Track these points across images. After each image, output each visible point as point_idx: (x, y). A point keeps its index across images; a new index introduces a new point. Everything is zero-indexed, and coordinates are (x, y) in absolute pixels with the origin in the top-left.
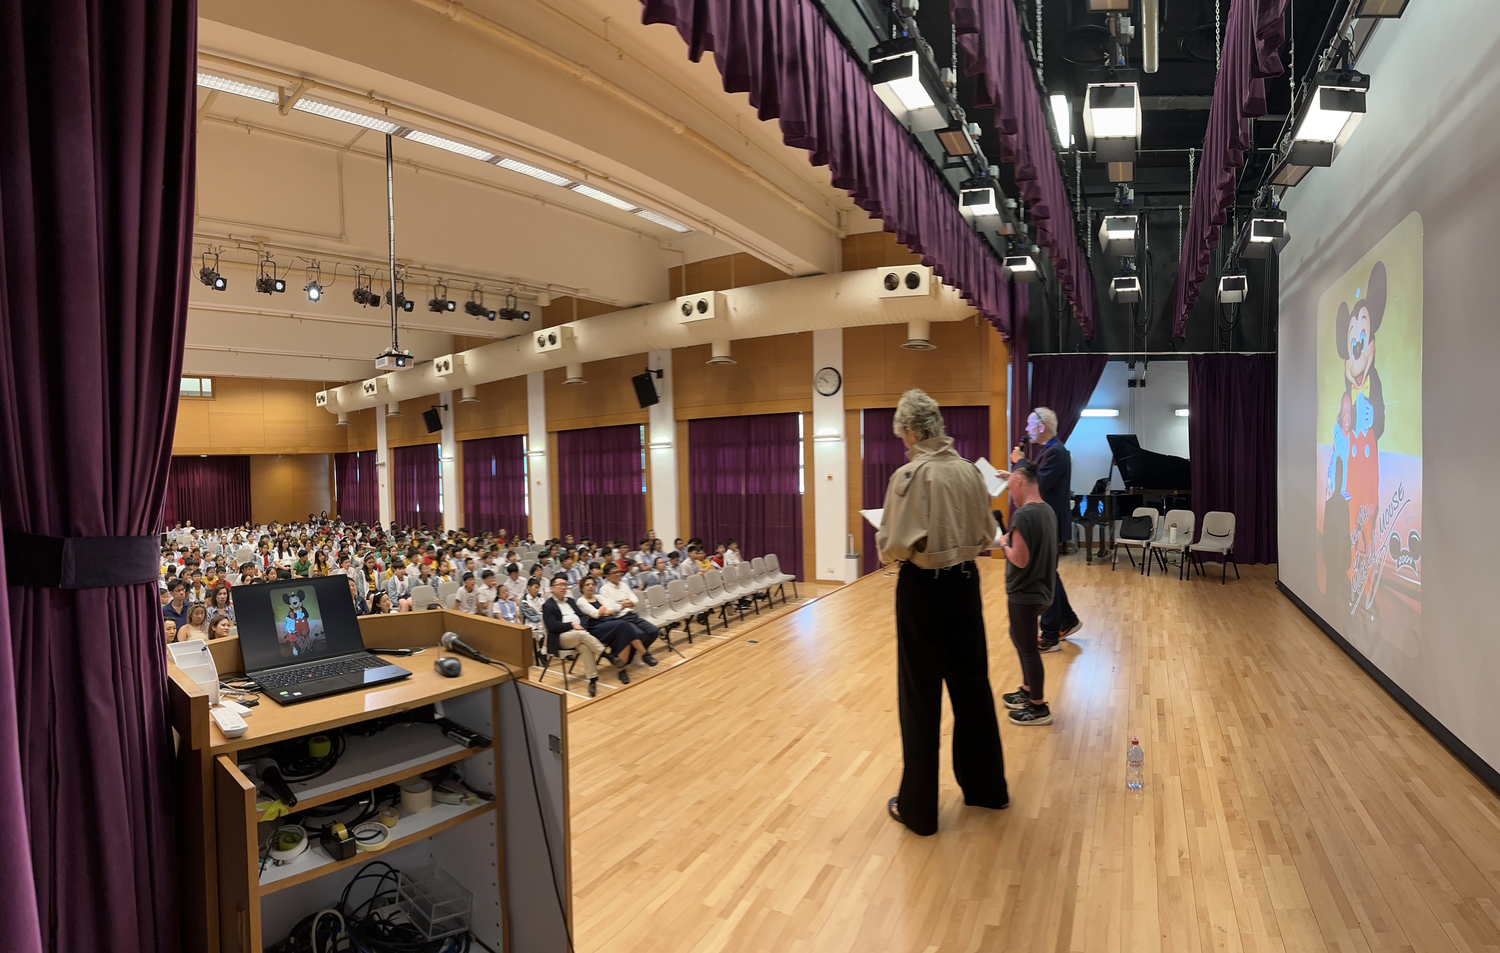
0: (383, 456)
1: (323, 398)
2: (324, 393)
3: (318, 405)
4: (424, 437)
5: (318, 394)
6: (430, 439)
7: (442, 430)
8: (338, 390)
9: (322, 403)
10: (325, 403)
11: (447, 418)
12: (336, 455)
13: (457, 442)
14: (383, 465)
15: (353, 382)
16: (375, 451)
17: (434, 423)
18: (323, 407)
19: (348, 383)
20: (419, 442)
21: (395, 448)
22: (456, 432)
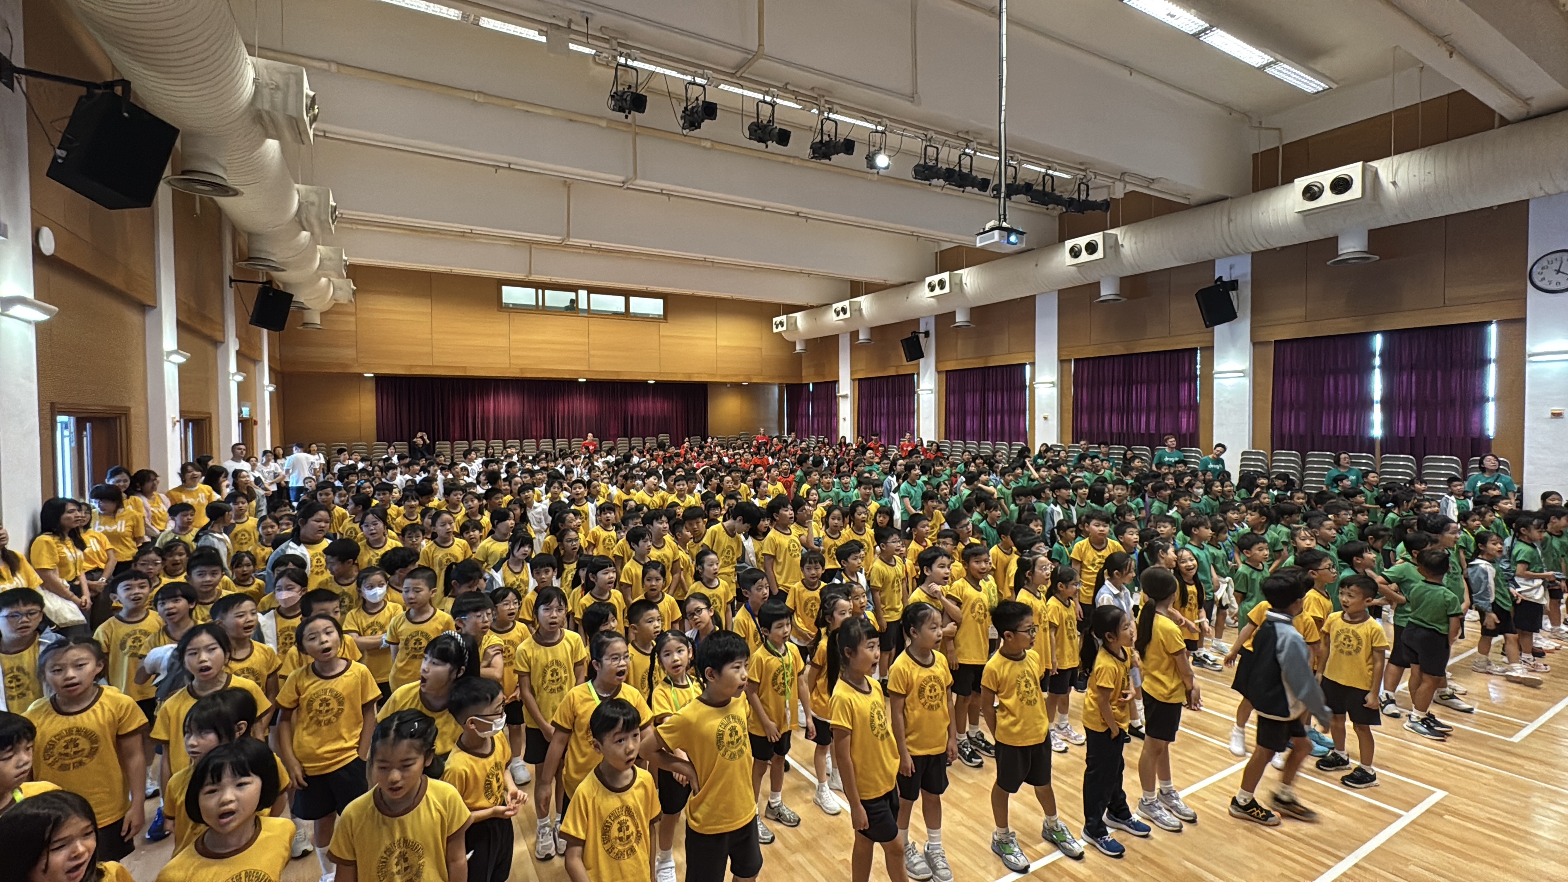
0: (845, 387)
1: (782, 324)
2: (783, 318)
3: (775, 330)
4: (900, 366)
5: (777, 320)
6: (906, 367)
7: (922, 361)
8: (799, 316)
9: (780, 329)
10: (785, 328)
11: (930, 347)
12: (788, 385)
13: (939, 372)
14: (845, 396)
15: (817, 307)
16: (836, 382)
17: (914, 352)
18: (780, 334)
19: (812, 307)
20: (892, 372)
21: (860, 380)
22: (937, 362)
